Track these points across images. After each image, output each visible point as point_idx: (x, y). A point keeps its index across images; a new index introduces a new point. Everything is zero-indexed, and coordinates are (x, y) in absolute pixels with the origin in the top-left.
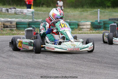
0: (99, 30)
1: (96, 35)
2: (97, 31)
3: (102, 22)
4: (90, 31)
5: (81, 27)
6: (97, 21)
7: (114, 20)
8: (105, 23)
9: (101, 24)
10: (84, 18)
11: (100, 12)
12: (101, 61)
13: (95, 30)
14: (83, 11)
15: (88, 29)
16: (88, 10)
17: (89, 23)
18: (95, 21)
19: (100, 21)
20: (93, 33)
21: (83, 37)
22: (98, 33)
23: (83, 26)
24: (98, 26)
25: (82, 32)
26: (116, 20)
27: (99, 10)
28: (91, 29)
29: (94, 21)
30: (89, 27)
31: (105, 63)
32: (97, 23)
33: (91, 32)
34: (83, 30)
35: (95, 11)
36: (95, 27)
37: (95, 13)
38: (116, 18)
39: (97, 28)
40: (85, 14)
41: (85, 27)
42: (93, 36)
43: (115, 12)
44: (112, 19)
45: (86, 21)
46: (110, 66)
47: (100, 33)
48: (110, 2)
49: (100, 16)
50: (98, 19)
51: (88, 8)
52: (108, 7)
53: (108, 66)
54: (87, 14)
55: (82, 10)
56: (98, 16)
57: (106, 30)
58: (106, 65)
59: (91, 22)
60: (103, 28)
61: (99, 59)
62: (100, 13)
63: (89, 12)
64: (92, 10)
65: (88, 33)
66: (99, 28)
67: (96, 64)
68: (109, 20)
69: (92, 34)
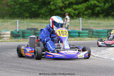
0: (18, 38)
1: (15, 43)
2: (16, 40)
3: (20, 31)
4: (9, 39)
5: (2, 36)
6: (16, 31)
7: (31, 29)
8: (23, 32)
9: (19, 33)
10: (5, 28)
11: (19, 22)
12: (19, 66)
13: (14, 39)
14: (4, 22)
15: (8, 37)
16: (8, 20)
17: (9, 32)
18: (15, 31)
19: (19, 30)
20: (12, 41)
21: (4, 45)
22: (17, 41)
23: (3, 35)
24: (17, 35)
25: (2, 40)
26: (33, 29)
27: (18, 20)
28: (11, 38)
29: (13, 30)
30: (9, 36)
31: (23, 68)
32: (16, 32)
33: (11, 40)
34: (3, 38)
35: (15, 22)
36: (15, 35)
37: (15, 24)
38: (33, 28)
39: (17, 37)
40: (6, 24)
41: (5, 36)
42: (12, 44)
43: (33, 22)
44: (30, 29)
45: (7, 31)
46: (27, 70)
47: (18, 42)
48: (28, 13)
49: (19, 26)
50: (17, 29)
51: (8, 19)
52: (27, 18)
53: (25, 71)
54: (7, 24)
55: (3, 20)
56: (17, 26)
57: (25, 38)
58: (23, 70)
59: (11, 32)
60: (22, 37)
61: (17, 65)
62: (19, 24)
63: (9, 22)
64: (12, 20)
65: (7, 41)
66: (18, 37)
67: (14, 69)
68: (27, 30)
69: (12, 43)
